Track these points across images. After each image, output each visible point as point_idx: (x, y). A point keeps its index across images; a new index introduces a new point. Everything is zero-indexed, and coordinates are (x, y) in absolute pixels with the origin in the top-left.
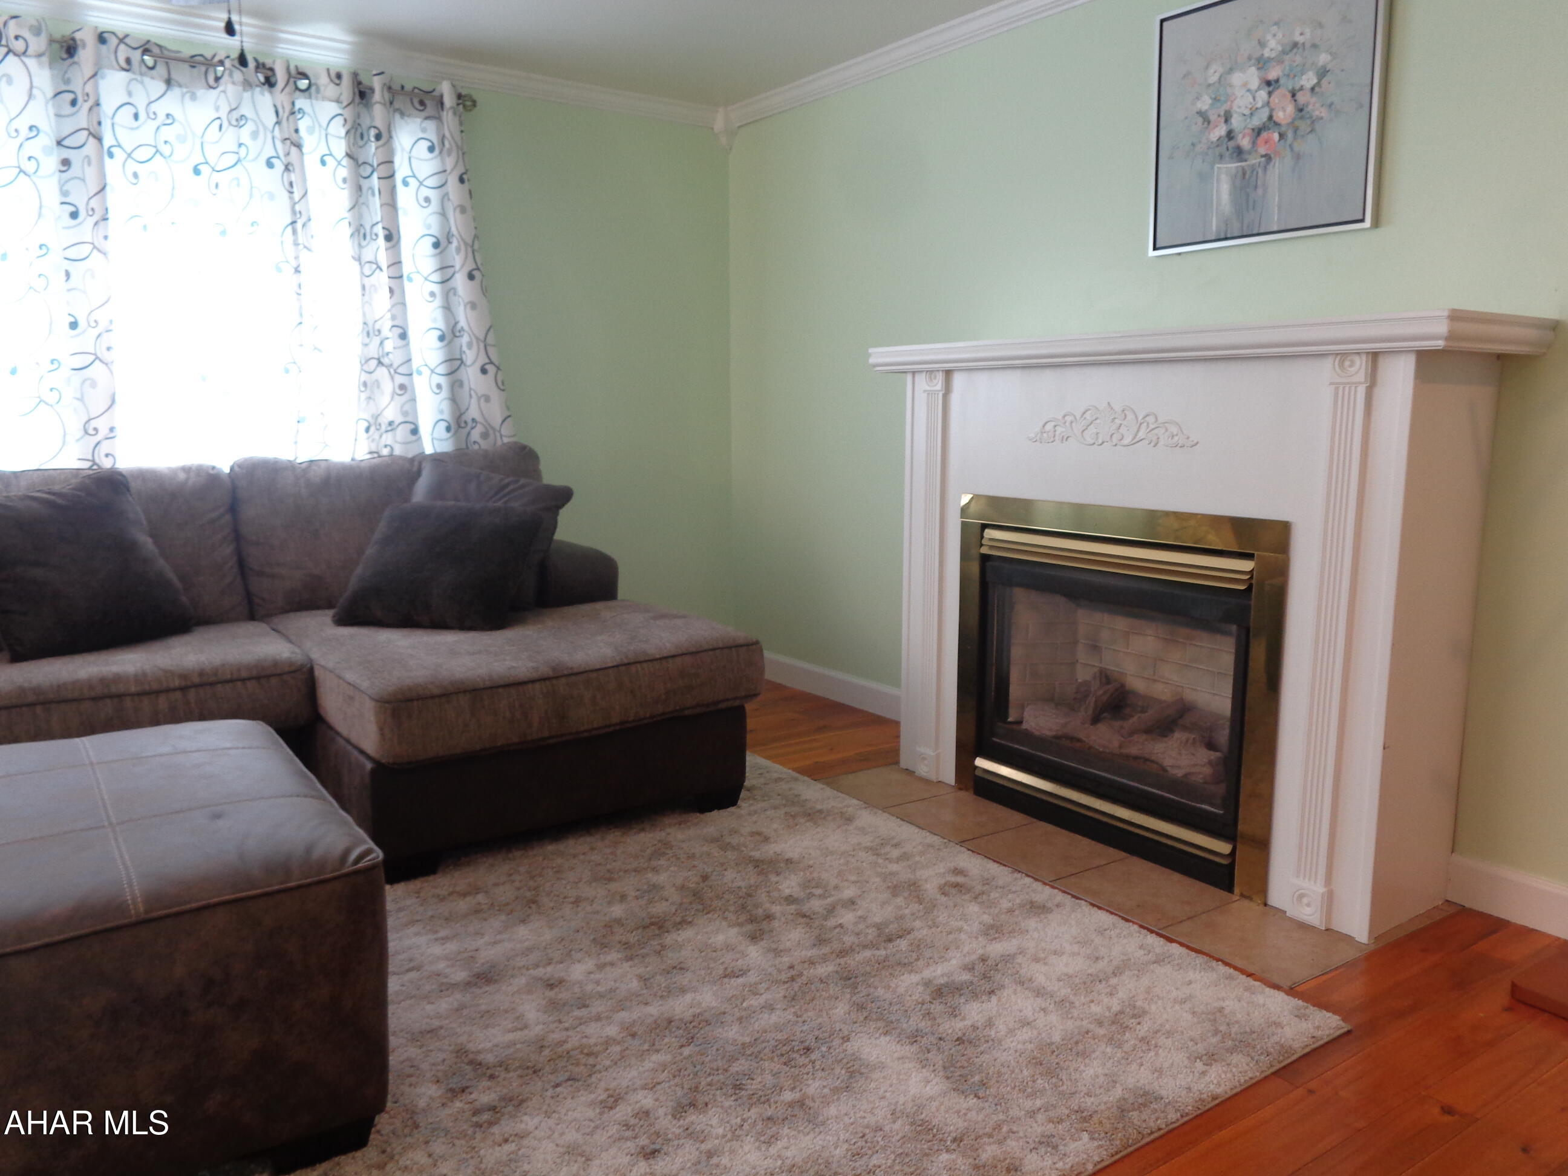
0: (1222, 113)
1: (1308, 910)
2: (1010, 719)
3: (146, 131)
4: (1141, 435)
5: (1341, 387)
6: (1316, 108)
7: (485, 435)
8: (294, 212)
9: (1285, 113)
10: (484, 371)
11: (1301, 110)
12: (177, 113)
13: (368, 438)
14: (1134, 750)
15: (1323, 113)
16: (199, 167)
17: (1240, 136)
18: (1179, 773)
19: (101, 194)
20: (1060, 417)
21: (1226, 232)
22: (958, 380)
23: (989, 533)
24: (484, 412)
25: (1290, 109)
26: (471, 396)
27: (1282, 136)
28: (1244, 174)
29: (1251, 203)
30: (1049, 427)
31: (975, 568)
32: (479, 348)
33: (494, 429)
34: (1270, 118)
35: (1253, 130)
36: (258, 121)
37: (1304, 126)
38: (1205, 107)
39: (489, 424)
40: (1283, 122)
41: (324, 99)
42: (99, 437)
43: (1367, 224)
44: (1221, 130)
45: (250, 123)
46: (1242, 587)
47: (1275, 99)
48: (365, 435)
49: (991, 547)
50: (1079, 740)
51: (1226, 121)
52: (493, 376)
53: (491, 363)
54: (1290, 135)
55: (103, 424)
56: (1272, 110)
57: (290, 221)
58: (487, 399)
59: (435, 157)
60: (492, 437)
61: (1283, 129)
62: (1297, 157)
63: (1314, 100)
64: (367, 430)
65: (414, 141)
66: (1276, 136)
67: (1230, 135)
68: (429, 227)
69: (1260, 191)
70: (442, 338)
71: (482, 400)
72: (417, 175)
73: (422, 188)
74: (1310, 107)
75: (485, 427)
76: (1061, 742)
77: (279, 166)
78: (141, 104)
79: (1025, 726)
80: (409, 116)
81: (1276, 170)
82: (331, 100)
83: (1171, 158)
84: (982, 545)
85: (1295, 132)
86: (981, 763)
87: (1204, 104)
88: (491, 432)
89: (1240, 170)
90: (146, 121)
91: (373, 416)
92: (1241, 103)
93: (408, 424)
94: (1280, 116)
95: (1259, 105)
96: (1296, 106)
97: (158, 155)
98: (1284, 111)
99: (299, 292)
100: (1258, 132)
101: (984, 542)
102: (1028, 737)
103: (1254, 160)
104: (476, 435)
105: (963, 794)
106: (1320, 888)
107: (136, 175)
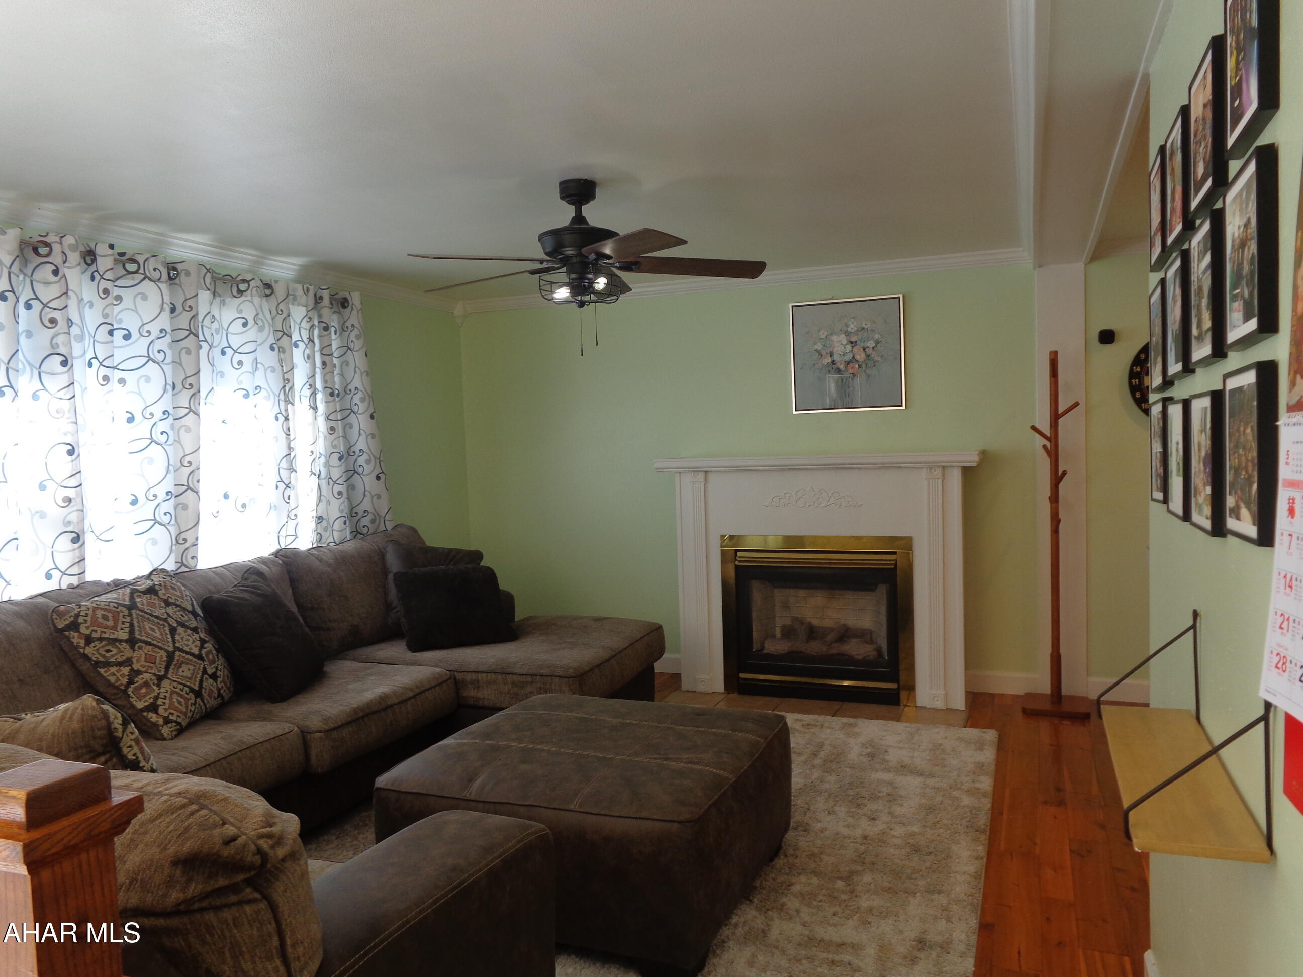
0: (829, 352)
1: (937, 703)
2: (754, 650)
4: (831, 502)
5: (931, 481)
6: (874, 355)
7: (373, 521)
8: (284, 380)
9: (860, 357)
10: (378, 478)
11: (868, 357)
14: (834, 651)
15: (879, 359)
16: (225, 350)
17: (839, 364)
18: (860, 657)
19: (196, 376)
20: (783, 494)
21: (835, 406)
22: (711, 477)
23: (739, 554)
24: (376, 507)
25: (863, 355)
26: (365, 495)
27: (859, 366)
28: (842, 380)
29: (847, 394)
30: (776, 499)
31: (732, 573)
32: (375, 462)
33: (380, 516)
34: (853, 357)
35: (845, 362)
36: (264, 320)
37: (870, 363)
38: (819, 349)
39: (378, 514)
40: (860, 361)
41: (299, 305)
42: (187, 545)
43: (904, 407)
44: (830, 360)
46: (892, 567)
47: (855, 350)
49: (740, 561)
50: (801, 652)
51: (831, 356)
52: (385, 481)
53: (384, 473)
54: (864, 366)
55: (189, 535)
56: (854, 355)
57: (282, 386)
58: (379, 496)
59: (338, 337)
60: (377, 522)
61: (860, 364)
62: (868, 376)
63: (874, 353)
66: (857, 366)
67: (833, 363)
69: (851, 389)
70: (340, 459)
71: (375, 498)
74: (873, 356)
75: (374, 515)
76: (792, 655)
77: (277, 349)
79: (765, 652)
81: (858, 381)
82: (303, 306)
83: (802, 369)
84: (736, 560)
85: (866, 366)
86: (742, 675)
87: (819, 347)
88: (378, 518)
89: (840, 379)
92: (838, 350)
94: (858, 357)
95: (847, 351)
96: (866, 355)
98: (860, 356)
99: (288, 433)
100: (848, 363)
101: (737, 558)
102: (770, 656)
103: (846, 375)
104: (366, 521)
105: (731, 695)
106: (941, 692)
107: (240, 363)
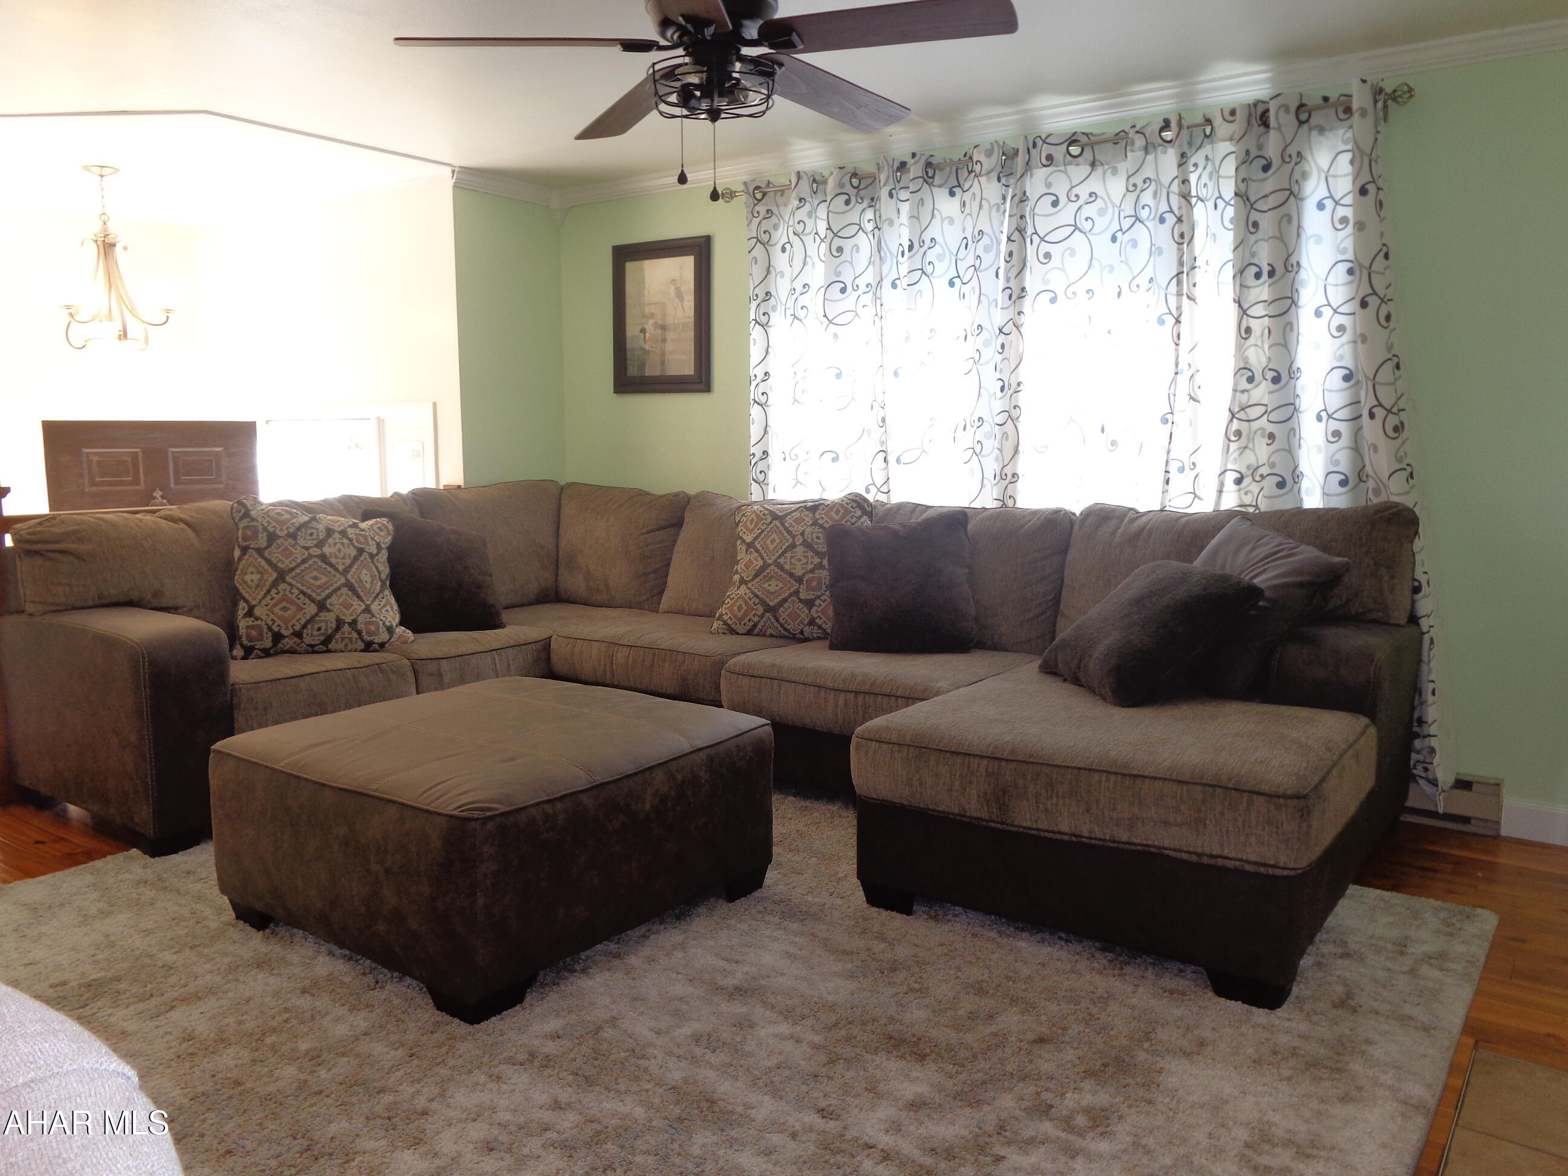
3: (1066, 214)
8: (1180, 263)
12: (1100, 192)
13: (1239, 490)
16: (1116, 235)
19: (1019, 277)
36: (1157, 180)
41: (1219, 140)
45: (1153, 183)
48: (1235, 487)
52: (1382, 421)
53: (1380, 405)
55: (1008, 471)
57: (1175, 273)
58: (1379, 449)
60: (1380, 493)
64: (1238, 481)
65: (1334, 156)
68: (1344, 251)
70: (1347, 378)
72: (1334, 196)
73: (1339, 207)
77: (1171, 219)
78: (1061, 191)
80: (1331, 130)
82: (1225, 141)
88: (1380, 487)
90: (1067, 204)
91: (1248, 468)
93: (1274, 477)
97: (1077, 231)
99: (1177, 342)
107: (1048, 255)
